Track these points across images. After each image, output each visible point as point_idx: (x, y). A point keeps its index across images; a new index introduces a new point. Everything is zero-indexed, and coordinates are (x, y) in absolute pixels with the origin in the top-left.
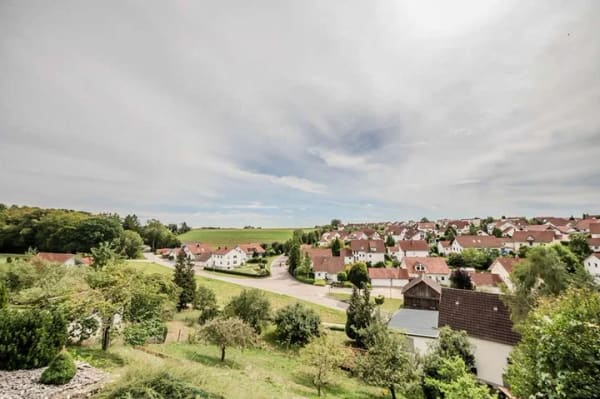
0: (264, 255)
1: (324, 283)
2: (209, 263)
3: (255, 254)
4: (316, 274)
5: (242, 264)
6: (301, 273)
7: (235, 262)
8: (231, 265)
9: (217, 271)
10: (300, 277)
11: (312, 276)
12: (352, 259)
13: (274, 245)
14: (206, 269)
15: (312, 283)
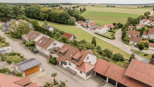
0: (114, 29)
1: (132, 45)
2: (96, 31)
3: (111, 29)
4: (130, 41)
5: (106, 32)
6: (125, 40)
7: (104, 32)
8: (103, 32)
9: (99, 34)
10: (124, 41)
11: (129, 41)
12: (148, 36)
13: (118, 24)
14: (95, 33)
15: (128, 44)
